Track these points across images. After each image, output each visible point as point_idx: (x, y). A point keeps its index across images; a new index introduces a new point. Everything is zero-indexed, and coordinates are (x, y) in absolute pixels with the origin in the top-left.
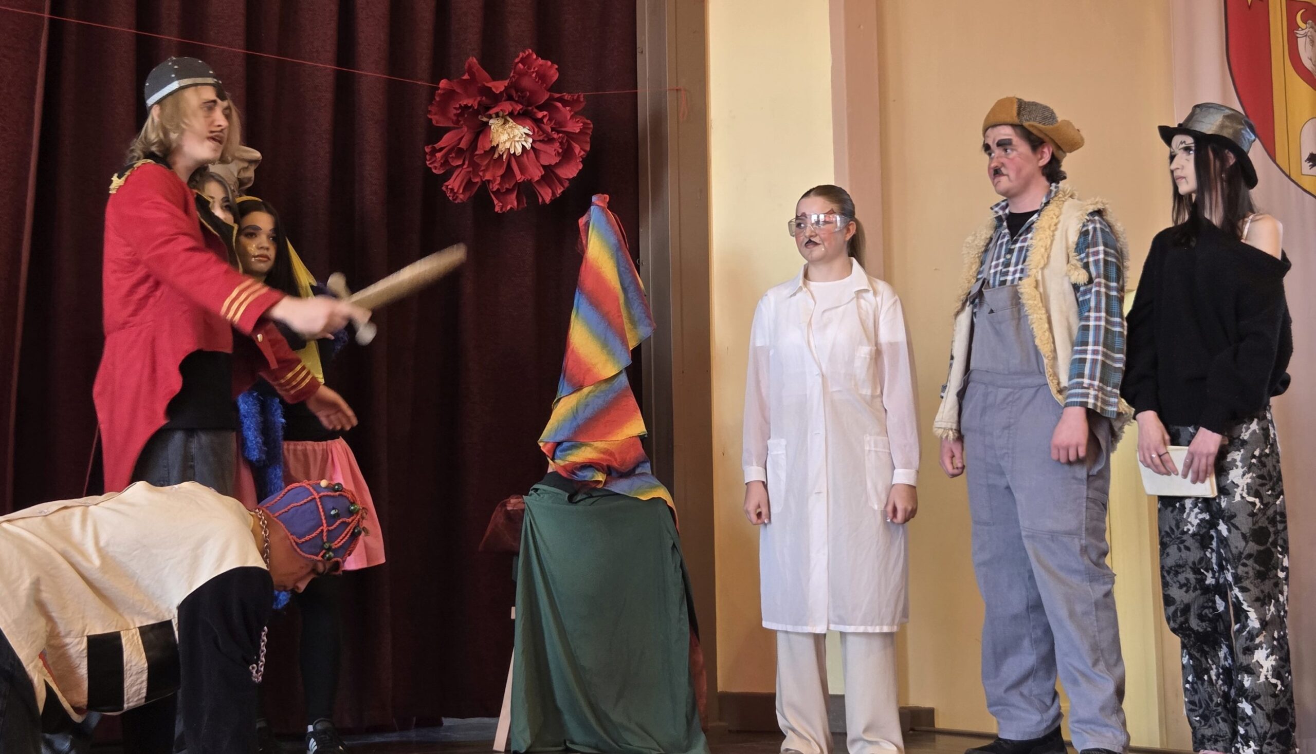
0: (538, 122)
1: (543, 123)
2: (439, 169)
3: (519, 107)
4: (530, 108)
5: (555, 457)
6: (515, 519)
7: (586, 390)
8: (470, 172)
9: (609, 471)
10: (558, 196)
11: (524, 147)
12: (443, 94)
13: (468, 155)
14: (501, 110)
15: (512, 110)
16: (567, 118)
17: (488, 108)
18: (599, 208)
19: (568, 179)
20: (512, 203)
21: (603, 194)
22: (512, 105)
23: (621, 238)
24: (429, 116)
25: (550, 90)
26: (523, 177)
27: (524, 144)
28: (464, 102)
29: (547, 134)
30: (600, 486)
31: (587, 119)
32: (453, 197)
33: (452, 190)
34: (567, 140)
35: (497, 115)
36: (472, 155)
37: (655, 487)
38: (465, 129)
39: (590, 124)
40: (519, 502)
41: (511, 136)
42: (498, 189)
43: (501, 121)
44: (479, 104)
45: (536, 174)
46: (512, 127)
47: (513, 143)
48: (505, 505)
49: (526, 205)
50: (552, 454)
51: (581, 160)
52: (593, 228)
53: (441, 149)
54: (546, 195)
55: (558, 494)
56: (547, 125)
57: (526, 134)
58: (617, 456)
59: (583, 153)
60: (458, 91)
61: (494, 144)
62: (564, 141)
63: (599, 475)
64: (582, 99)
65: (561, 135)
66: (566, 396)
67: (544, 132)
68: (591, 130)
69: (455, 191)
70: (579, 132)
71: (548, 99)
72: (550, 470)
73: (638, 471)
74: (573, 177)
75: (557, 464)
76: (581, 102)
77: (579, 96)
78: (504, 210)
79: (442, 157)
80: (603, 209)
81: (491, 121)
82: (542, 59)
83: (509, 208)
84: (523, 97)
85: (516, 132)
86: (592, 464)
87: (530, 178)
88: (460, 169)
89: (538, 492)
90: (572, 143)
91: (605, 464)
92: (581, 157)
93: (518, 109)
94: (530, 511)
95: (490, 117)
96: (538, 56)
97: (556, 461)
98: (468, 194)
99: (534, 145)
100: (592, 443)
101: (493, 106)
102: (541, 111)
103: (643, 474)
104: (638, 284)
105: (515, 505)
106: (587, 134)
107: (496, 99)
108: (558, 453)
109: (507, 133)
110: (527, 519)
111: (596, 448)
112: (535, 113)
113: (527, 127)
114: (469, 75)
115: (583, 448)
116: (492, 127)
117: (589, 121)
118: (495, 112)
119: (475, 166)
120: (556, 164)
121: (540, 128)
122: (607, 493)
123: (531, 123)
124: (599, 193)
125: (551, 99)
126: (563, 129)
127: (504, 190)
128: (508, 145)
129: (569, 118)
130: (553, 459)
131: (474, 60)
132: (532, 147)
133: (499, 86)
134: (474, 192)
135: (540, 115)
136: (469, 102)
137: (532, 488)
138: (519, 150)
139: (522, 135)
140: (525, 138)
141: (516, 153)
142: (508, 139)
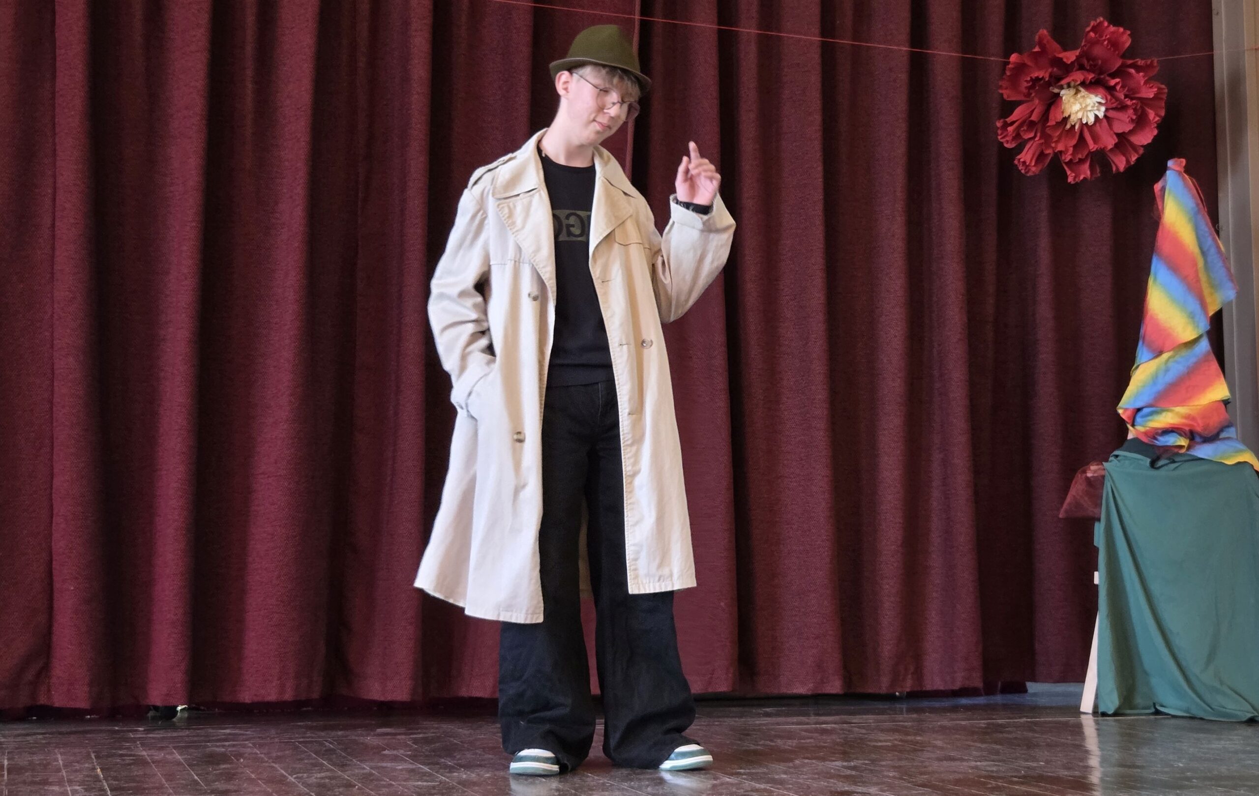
0: (1110, 90)
1: (1116, 91)
2: (1011, 143)
3: (1091, 76)
4: (1102, 76)
5: (1135, 424)
6: (1095, 486)
7: (1165, 356)
8: (1042, 143)
9: (1193, 437)
10: (1132, 163)
11: (1096, 117)
12: (1013, 68)
13: (1039, 127)
14: (1073, 80)
15: (1084, 80)
16: (1140, 84)
17: (1059, 79)
18: (1175, 172)
19: (1142, 146)
20: (1085, 173)
21: (1180, 158)
22: (1083, 74)
23: (1200, 202)
24: (1000, 91)
25: (1123, 56)
26: (1096, 146)
27: (1097, 113)
28: (1035, 75)
29: (1121, 102)
30: (1183, 451)
31: (1162, 84)
32: (1025, 170)
33: (1024, 163)
34: (1141, 107)
35: (1069, 86)
36: (1044, 126)
37: (1241, 451)
38: (1037, 101)
39: (1165, 89)
40: (1099, 469)
41: (1084, 105)
42: (1071, 160)
43: (1072, 91)
44: (1051, 76)
45: (1109, 142)
46: (1083, 97)
47: (1085, 113)
48: (1085, 472)
49: (1099, 175)
50: (1132, 420)
51: (1156, 125)
52: (1169, 194)
53: (1012, 123)
54: (1120, 163)
55: (1138, 460)
56: (1120, 92)
57: (1100, 103)
58: (1200, 421)
59: (1157, 119)
60: (1029, 63)
61: (1066, 114)
62: (1138, 107)
63: (1182, 439)
64: (1155, 64)
65: (1134, 101)
66: (1146, 362)
67: (1117, 99)
68: (1166, 95)
69: (1027, 164)
70: (1153, 98)
71: (1120, 67)
72: (1130, 436)
73: (1222, 435)
74: (1148, 144)
75: (1137, 430)
76: (1155, 67)
77: (1152, 62)
78: (1077, 180)
79: (1014, 132)
80: (1179, 173)
81: (1063, 92)
82: (1113, 26)
83: (1082, 178)
84: (1095, 66)
85: (1088, 101)
86: (1174, 429)
87: (1102, 147)
88: (1032, 142)
89: (1119, 458)
90: (1147, 109)
91: (1187, 429)
92: (1156, 122)
93: (1090, 78)
94: (1112, 478)
95: (1062, 88)
96: (1110, 23)
97: (1136, 427)
98: (1040, 167)
99: (1107, 114)
100: (1174, 408)
101: (1064, 76)
102: (1113, 78)
103: (1228, 438)
104: (1218, 247)
105: (1095, 471)
106: (1162, 99)
107: (1067, 69)
108: (1138, 419)
109: (1079, 103)
110: (1108, 484)
111: (1177, 413)
112: (1108, 80)
113: (1100, 96)
114: (1040, 48)
115: (1164, 414)
116: (1064, 98)
117: (1163, 86)
118: (1068, 82)
119: (1046, 138)
120: (1131, 132)
121: (1112, 96)
122: (1190, 458)
123: (1104, 92)
124: (1174, 158)
125: (1123, 66)
126: (1137, 96)
127: (1077, 160)
128: (1080, 115)
129: (1142, 83)
130: (1133, 425)
131: (1044, 32)
132: (1105, 116)
133: (1070, 57)
134: (1047, 164)
135: (1113, 82)
136: (1040, 74)
137: (1112, 455)
138: (1091, 120)
139: (1094, 104)
140: (1097, 107)
141: (1089, 123)
142: (1081, 109)
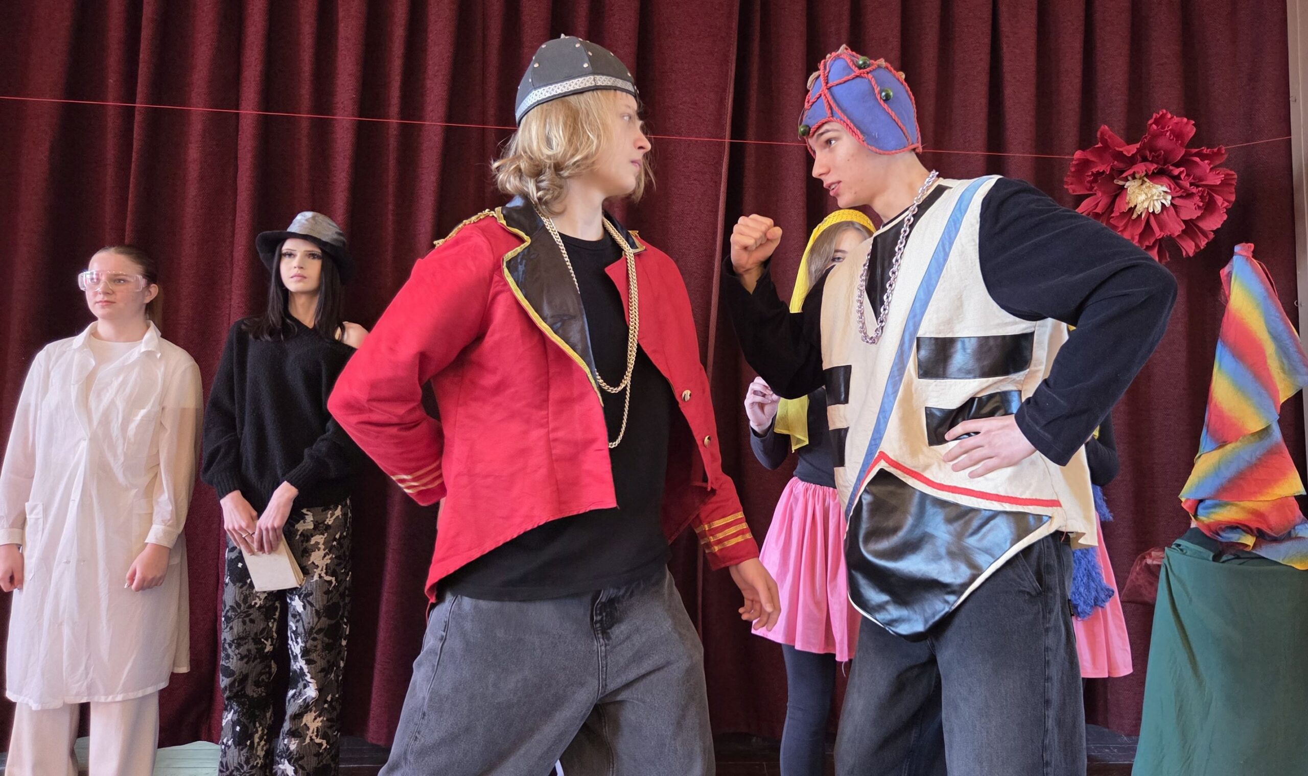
0: (1176, 179)
1: (1181, 179)
3: (1153, 167)
4: (1166, 166)
5: (1198, 515)
6: (1152, 573)
7: (1230, 446)
9: (1259, 534)
10: (1202, 248)
11: (1163, 205)
12: (1078, 164)
14: (1137, 172)
15: (1148, 171)
16: (1206, 172)
17: (1122, 172)
18: (1242, 256)
19: (1212, 231)
21: (1248, 242)
22: (1146, 165)
23: (1270, 287)
24: (1066, 187)
25: (1187, 146)
26: (1163, 234)
27: (1164, 201)
28: (1097, 169)
29: (1186, 190)
30: (1248, 549)
31: (1231, 170)
34: (1208, 193)
35: (1134, 178)
36: (1109, 218)
38: (1099, 194)
39: (1233, 175)
40: (1160, 556)
41: (1149, 195)
43: (1137, 183)
44: (1112, 169)
45: (1177, 228)
46: (1149, 186)
47: (1151, 202)
48: (1145, 558)
49: (1169, 260)
50: (1194, 511)
51: (1225, 210)
52: (1236, 279)
54: (1189, 248)
55: (1202, 552)
56: (1185, 180)
57: (1165, 192)
58: (1267, 517)
59: (1227, 204)
60: (1092, 159)
61: (1131, 205)
62: (1205, 195)
63: (1247, 537)
64: (1223, 152)
65: (1200, 189)
66: (1209, 452)
67: (1181, 187)
68: (1235, 180)
70: (1220, 184)
71: (1183, 156)
72: (1194, 525)
73: (1294, 535)
74: (1218, 229)
75: (1200, 521)
76: (1222, 154)
77: (1219, 150)
80: (1247, 258)
81: (1128, 184)
82: (1177, 117)
84: (1157, 157)
85: (1154, 191)
86: (1239, 525)
87: (1169, 233)
89: (1181, 547)
90: (1214, 195)
91: (1253, 525)
92: (1225, 208)
95: (1126, 180)
96: (1173, 114)
97: (1199, 518)
99: (1173, 202)
100: (1238, 502)
101: (1128, 169)
102: (1178, 167)
103: (1299, 538)
104: (1291, 332)
105: (1155, 558)
106: (1232, 185)
107: (1131, 161)
108: (1201, 510)
109: (1144, 193)
111: (1243, 508)
112: (1172, 170)
113: (1165, 185)
114: (1102, 143)
115: (1228, 508)
116: (1129, 189)
117: (1233, 172)
118: (1131, 174)
120: (1198, 217)
121: (1178, 185)
122: (1256, 557)
123: (1169, 181)
124: (1242, 242)
125: (1188, 155)
126: (1204, 183)
128: (1146, 205)
129: (1208, 170)
130: (1195, 516)
131: (1104, 127)
132: (1172, 204)
133: (1131, 150)
135: (1176, 172)
136: (1101, 168)
137: (1173, 543)
138: (1158, 209)
139: (1160, 193)
140: (1163, 196)
141: (1156, 212)
142: (1146, 199)
